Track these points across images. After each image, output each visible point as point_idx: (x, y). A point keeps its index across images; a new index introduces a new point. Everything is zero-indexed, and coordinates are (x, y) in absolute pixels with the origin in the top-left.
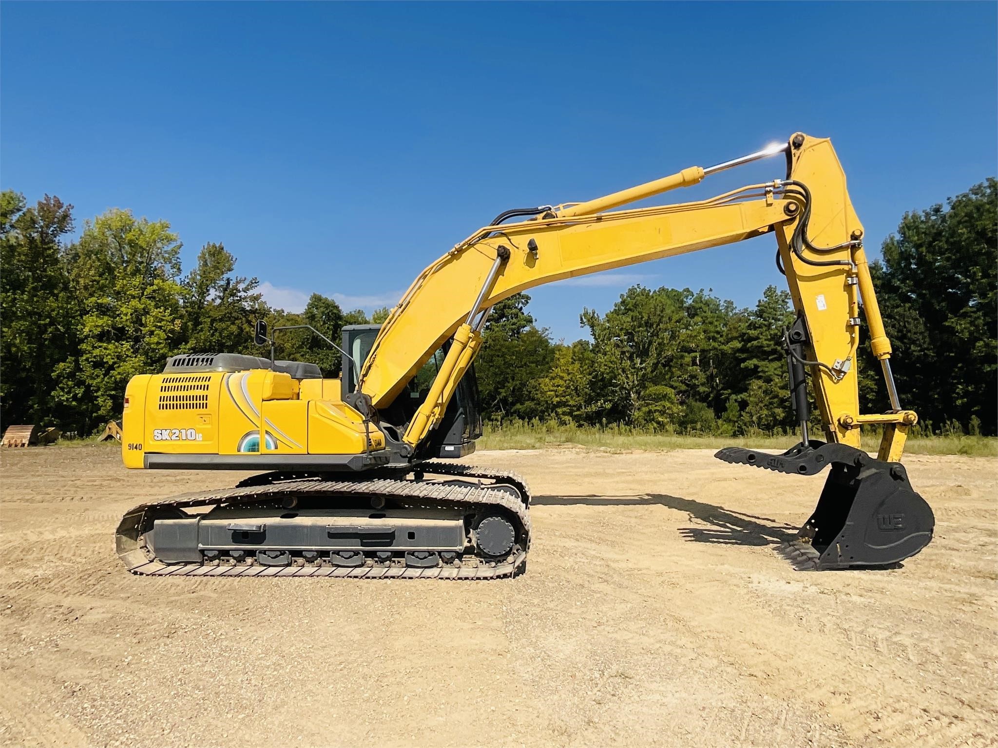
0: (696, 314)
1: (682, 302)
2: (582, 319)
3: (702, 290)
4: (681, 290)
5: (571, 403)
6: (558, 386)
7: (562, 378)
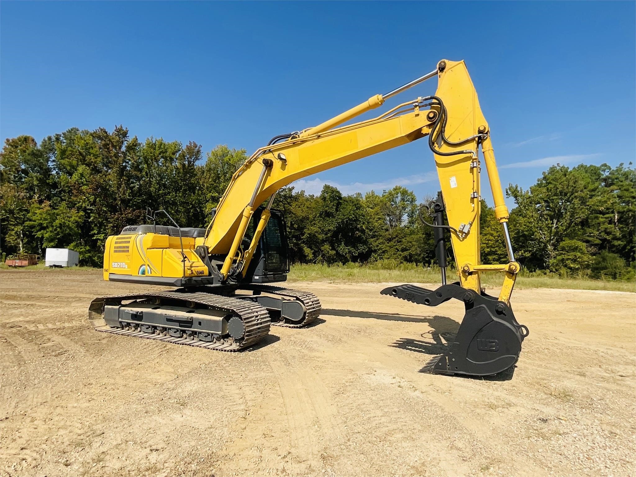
0: (612, 184)
1: (599, 175)
2: (507, 192)
3: (622, 164)
4: (599, 166)
5: (499, 252)
6: (488, 240)
7: (492, 235)
